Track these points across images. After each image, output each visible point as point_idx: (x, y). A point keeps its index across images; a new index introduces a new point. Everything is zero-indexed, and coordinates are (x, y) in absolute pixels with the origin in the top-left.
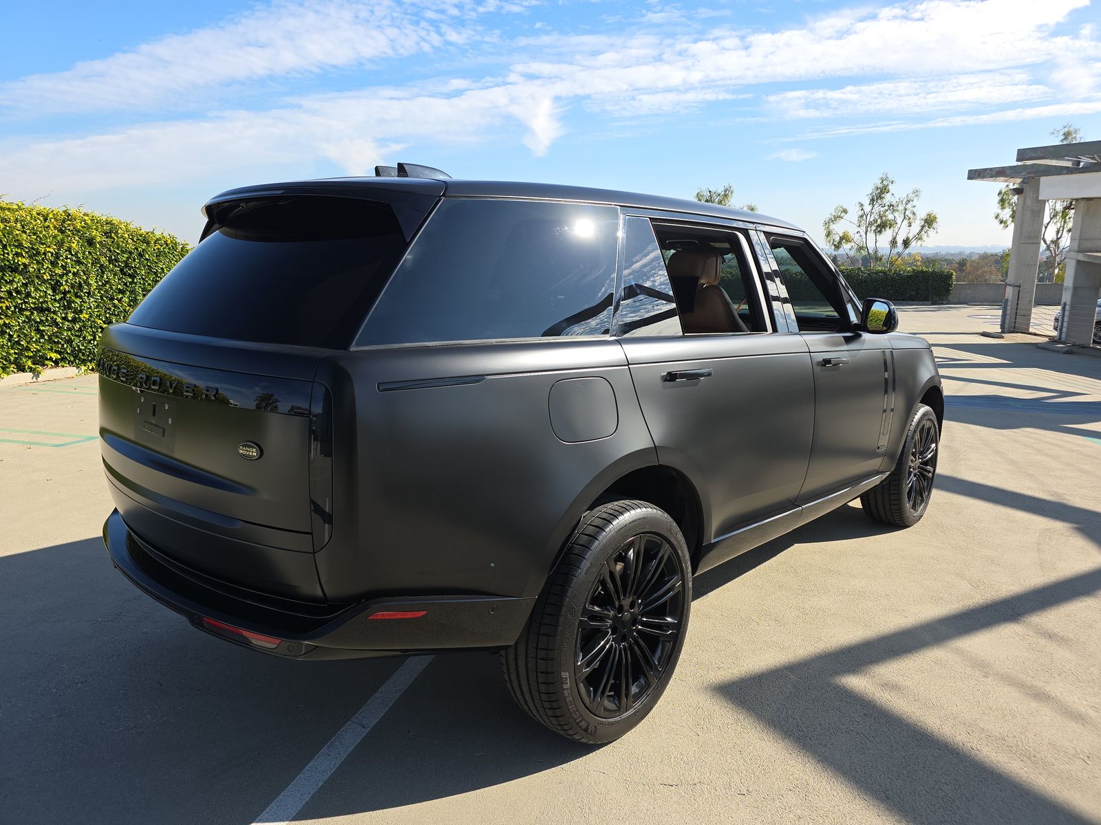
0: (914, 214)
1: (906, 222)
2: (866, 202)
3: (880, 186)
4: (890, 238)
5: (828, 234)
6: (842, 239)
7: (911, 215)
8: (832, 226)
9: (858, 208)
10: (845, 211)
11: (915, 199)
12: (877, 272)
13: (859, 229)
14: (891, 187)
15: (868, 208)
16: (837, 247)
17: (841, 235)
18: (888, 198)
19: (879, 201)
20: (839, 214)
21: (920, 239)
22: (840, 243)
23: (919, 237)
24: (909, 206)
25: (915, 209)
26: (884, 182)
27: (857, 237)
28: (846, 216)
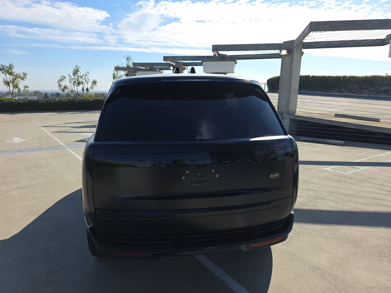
0: (89, 80)
1: (86, 82)
2: (72, 75)
3: (76, 69)
4: (82, 88)
5: (60, 86)
6: (64, 87)
7: (88, 80)
8: (61, 83)
9: (68, 76)
10: (65, 77)
11: (88, 75)
12: (82, 100)
13: (71, 84)
14: (79, 70)
15: (73, 77)
16: (63, 90)
17: (64, 86)
18: (79, 74)
19: (76, 74)
20: (63, 78)
21: (93, 88)
22: (64, 89)
23: (92, 88)
24: (86, 77)
25: (88, 78)
26: (77, 68)
27: (70, 87)
28: (65, 79)
